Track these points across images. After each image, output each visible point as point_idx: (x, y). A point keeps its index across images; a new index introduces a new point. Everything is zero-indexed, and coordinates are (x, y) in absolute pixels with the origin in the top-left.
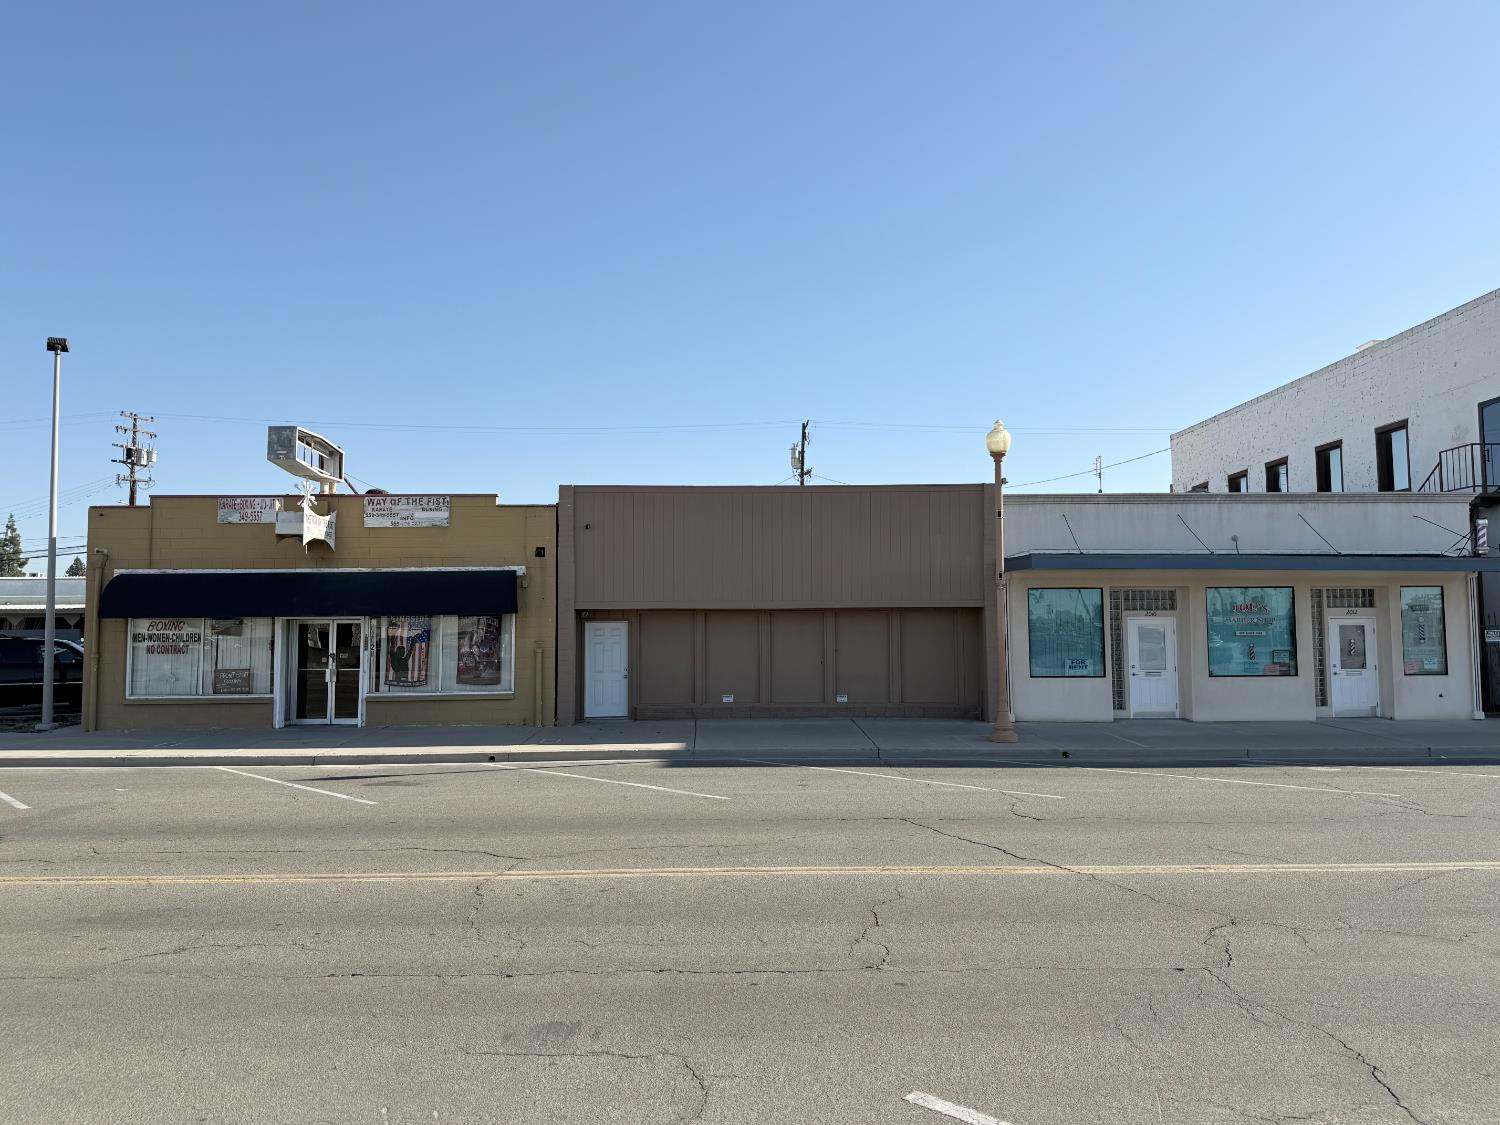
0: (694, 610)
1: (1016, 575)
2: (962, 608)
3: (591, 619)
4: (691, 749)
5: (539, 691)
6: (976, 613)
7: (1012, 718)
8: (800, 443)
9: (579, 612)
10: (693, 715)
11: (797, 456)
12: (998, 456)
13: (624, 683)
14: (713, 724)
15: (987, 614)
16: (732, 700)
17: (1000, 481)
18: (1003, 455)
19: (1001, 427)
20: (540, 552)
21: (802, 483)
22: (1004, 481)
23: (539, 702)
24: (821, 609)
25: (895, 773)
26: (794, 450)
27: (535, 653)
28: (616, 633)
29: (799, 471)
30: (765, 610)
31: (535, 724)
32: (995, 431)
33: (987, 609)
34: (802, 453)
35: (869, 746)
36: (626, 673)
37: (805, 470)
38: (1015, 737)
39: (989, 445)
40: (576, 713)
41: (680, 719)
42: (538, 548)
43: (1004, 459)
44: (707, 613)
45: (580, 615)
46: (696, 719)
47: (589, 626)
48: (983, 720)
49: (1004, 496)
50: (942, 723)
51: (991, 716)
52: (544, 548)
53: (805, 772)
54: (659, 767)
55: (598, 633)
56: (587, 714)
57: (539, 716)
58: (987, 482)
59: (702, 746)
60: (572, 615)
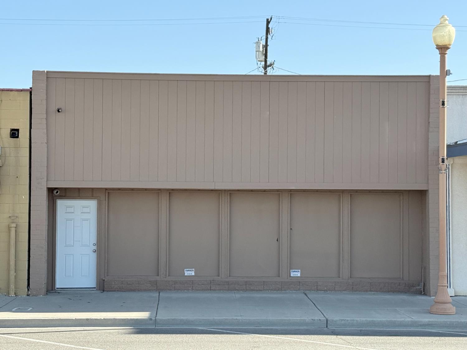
0: (160, 190)
1: (458, 160)
2: (409, 191)
3: (62, 197)
4: (153, 318)
5: (12, 263)
6: (422, 194)
7: (451, 292)
8: (264, 37)
9: (51, 191)
10: (157, 287)
11: (261, 49)
12: (443, 49)
13: (94, 257)
14: (174, 295)
15: (431, 196)
16: (193, 274)
17: (445, 73)
18: (448, 48)
19: (447, 22)
20: (14, 134)
21: (265, 73)
22: (448, 73)
23: (12, 273)
24: (278, 191)
25: (341, 341)
26: (258, 43)
27: (9, 228)
28: (85, 210)
29: (263, 63)
30: (225, 190)
31: (8, 293)
32: (441, 25)
33: (430, 191)
34: (266, 46)
35: (318, 317)
36: (95, 248)
37: (268, 63)
38: (454, 309)
39: (435, 38)
40: (48, 283)
41: (145, 290)
42: (12, 130)
43: (448, 52)
44: (171, 192)
45: (53, 193)
46: (159, 290)
47: (61, 204)
48: (425, 294)
49: (449, 87)
50: (388, 297)
51: (432, 291)
52: (18, 130)
53: (257, 340)
54: (129, 334)
55: (69, 210)
56: (58, 285)
57: (12, 286)
58: (432, 74)
59: (163, 315)
60: (45, 193)
